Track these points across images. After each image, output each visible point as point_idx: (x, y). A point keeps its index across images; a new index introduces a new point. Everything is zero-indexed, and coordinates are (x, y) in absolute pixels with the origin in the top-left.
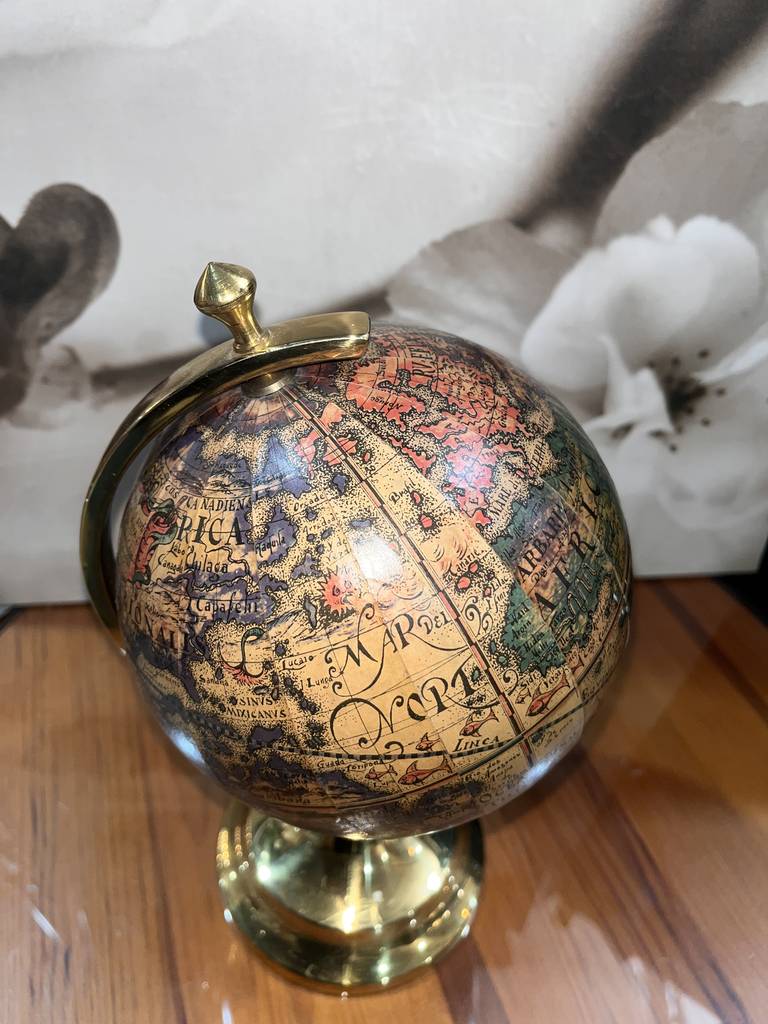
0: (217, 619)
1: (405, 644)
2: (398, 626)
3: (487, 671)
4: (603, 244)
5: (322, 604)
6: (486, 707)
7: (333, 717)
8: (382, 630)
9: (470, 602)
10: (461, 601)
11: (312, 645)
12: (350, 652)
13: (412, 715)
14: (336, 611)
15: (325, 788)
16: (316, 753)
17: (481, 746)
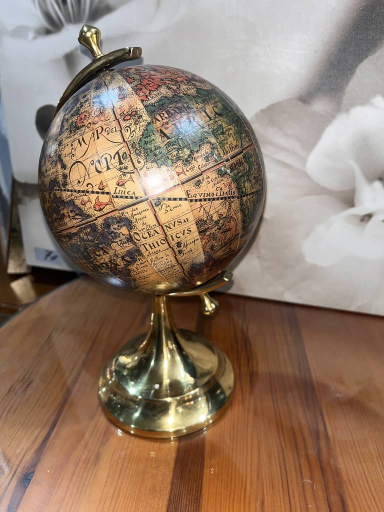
1: (98, 138)
3: (130, 155)
4: (347, 110)
5: (75, 124)
6: (128, 173)
7: (70, 171)
8: (92, 132)
9: (128, 125)
10: (124, 124)
11: (69, 140)
12: (79, 142)
13: (97, 170)
14: (79, 126)
15: (69, 212)
16: (65, 190)
17: (126, 195)
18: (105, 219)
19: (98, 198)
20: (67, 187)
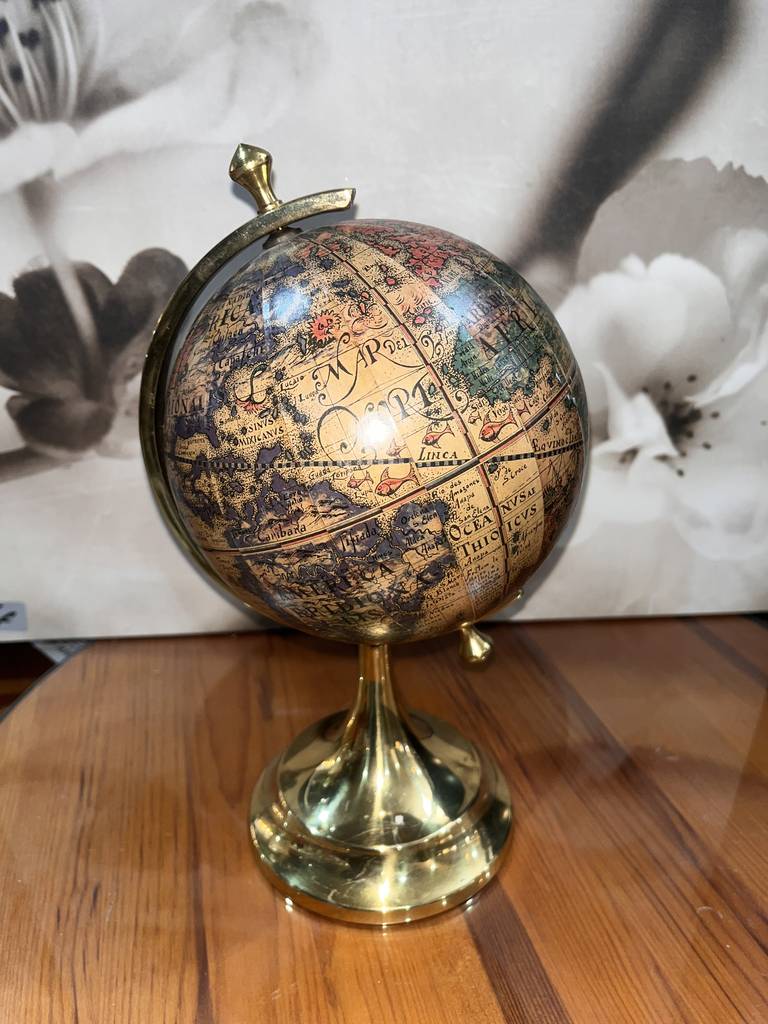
0: (234, 368)
1: (374, 360)
2: (368, 347)
3: (441, 388)
4: (586, 281)
5: (310, 337)
6: (442, 420)
7: (319, 425)
8: (357, 350)
9: (425, 333)
10: (417, 332)
11: (303, 367)
12: (331, 369)
14: (321, 340)
15: (317, 504)
16: (307, 464)
17: (442, 459)
18: (399, 509)
19: (386, 471)
20: (314, 458)
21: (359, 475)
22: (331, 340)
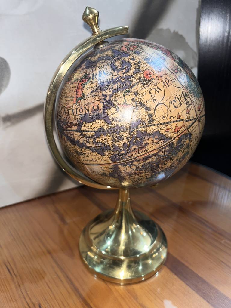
0: (114, 93)
1: (169, 86)
2: (165, 81)
3: (188, 94)
5: (144, 78)
7: (155, 111)
8: (162, 82)
9: (179, 76)
11: (145, 90)
12: (156, 90)
13: (175, 107)
14: (149, 80)
15: (154, 140)
16: (151, 125)
17: (191, 118)
18: (180, 137)
19: (177, 124)
20: (153, 123)
21: (169, 127)
22: (153, 79)
